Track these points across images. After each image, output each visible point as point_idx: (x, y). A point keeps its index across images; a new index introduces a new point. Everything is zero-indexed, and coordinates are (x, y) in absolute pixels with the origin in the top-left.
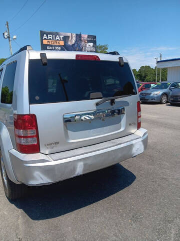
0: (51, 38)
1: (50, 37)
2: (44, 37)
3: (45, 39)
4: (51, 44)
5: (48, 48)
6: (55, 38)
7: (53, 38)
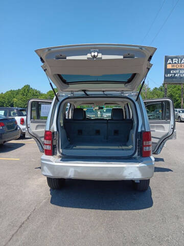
0: (176, 62)
1: (175, 60)
2: (169, 62)
3: (170, 63)
4: (175, 68)
5: (172, 72)
6: (181, 61)
7: (178, 62)
